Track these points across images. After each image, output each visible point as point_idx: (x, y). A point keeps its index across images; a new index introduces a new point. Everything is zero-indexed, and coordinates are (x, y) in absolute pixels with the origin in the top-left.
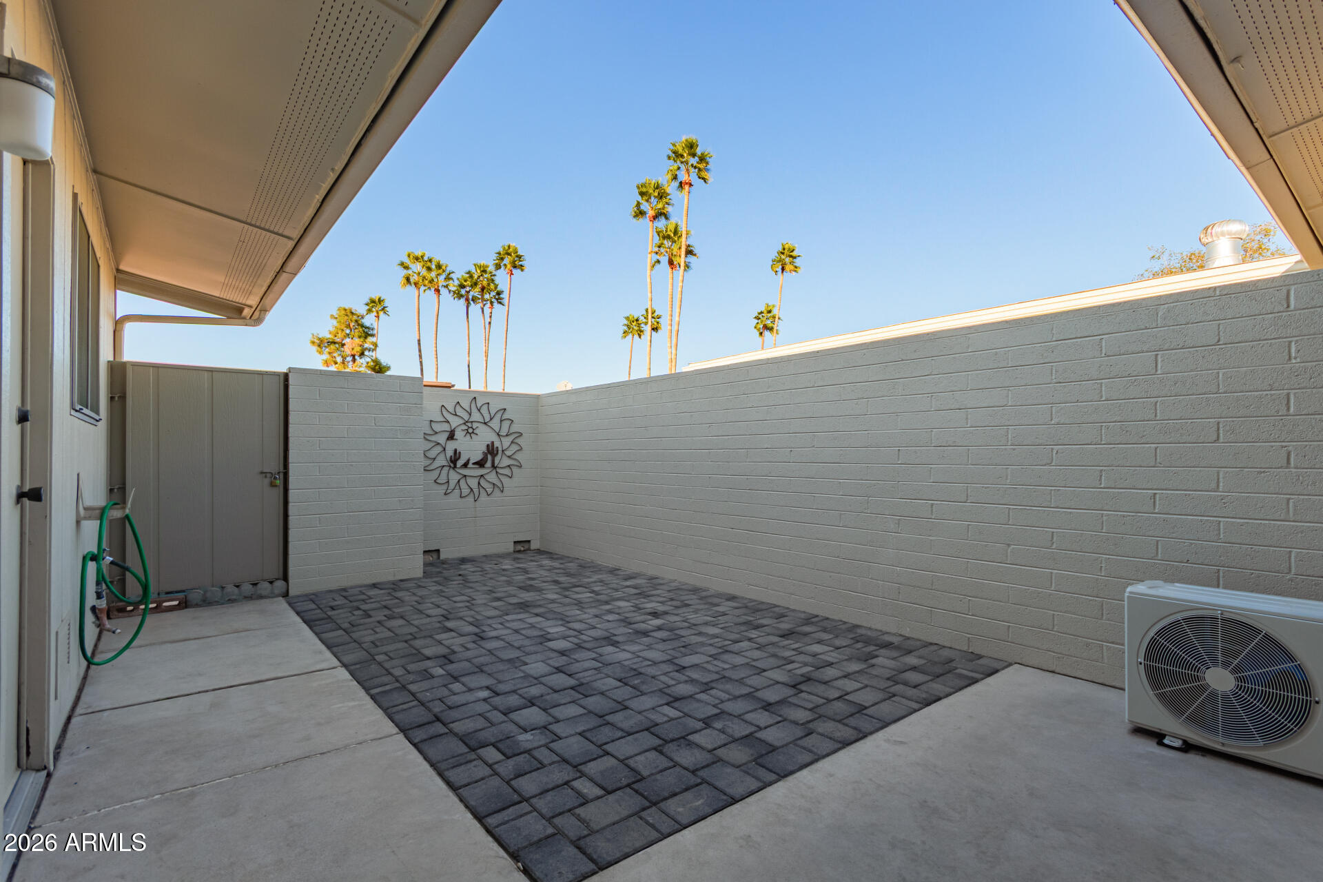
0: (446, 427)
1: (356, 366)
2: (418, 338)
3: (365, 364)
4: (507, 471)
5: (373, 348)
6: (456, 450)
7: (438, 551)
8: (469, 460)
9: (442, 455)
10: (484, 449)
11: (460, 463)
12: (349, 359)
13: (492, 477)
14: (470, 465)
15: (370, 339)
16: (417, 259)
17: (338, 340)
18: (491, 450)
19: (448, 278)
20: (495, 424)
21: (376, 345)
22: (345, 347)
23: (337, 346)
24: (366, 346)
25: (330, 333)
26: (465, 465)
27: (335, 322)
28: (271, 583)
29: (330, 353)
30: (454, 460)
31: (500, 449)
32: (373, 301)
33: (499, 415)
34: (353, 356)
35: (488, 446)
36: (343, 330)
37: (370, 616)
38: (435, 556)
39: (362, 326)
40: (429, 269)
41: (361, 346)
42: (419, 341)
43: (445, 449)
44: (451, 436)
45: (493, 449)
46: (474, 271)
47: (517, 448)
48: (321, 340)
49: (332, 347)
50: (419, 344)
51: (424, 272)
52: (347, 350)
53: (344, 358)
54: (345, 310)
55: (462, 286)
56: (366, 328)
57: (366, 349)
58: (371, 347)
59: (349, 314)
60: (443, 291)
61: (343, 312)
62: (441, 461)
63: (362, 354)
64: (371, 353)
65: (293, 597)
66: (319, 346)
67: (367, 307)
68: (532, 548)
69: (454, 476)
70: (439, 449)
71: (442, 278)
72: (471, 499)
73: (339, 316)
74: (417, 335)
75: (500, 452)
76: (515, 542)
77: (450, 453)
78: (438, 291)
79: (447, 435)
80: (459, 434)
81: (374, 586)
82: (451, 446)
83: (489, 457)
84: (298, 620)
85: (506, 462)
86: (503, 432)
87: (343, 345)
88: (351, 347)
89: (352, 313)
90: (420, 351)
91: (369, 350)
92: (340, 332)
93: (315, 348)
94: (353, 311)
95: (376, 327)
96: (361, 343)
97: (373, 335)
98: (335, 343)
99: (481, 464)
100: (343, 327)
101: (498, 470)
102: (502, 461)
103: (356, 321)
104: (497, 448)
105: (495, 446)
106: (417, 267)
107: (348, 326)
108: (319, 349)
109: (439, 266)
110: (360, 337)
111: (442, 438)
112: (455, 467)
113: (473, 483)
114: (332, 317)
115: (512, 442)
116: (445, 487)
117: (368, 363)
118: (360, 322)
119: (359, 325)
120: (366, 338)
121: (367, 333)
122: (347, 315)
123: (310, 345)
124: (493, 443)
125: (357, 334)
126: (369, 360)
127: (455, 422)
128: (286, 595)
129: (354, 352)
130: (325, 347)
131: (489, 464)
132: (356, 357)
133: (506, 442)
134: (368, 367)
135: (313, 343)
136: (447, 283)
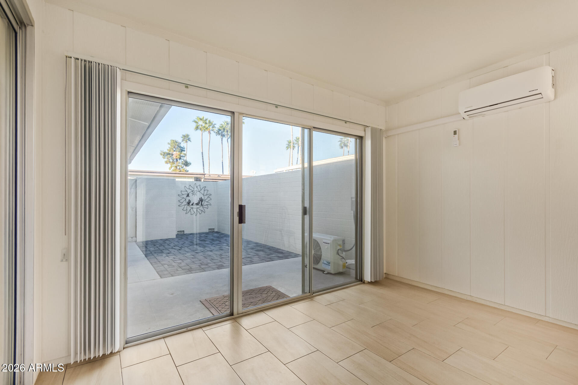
0: (186, 193)
1: (178, 163)
2: (202, 151)
3: (181, 163)
4: (206, 206)
5: (184, 156)
6: (189, 200)
7: (184, 231)
8: (193, 203)
9: (185, 201)
10: (199, 200)
11: (190, 204)
12: (175, 160)
13: (201, 208)
14: (194, 204)
15: (183, 152)
16: (201, 119)
17: (171, 153)
18: (201, 200)
19: (213, 127)
20: (202, 191)
21: (185, 155)
22: (173, 156)
23: (170, 155)
24: (182, 155)
25: (168, 150)
26: (192, 205)
27: (169, 146)
28: (132, 238)
29: (168, 158)
30: (189, 203)
31: (204, 199)
32: (185, 136)
33: (203, 189)
34: (177, 159)
35: (200, 198)
36: (173, 149)
37: (155, 246)
38: (183, 233)
39: (180, 147)
40: (206, 123)
41: (179, 155)
42: (202, 152)
43: (186, 200)
44: (188, 195)
45: (201, 199)
46: (223, 124)
47: (209, 199)
48: (164, 153)
49: (169, 156)
50: (202, 154)
51: (204, 125)
52: (174, 157)
53: (173, 160)
54: (174, 141)
55: (220, 130)
56: (182, 148)
57: (181, 156)
58: (184, 155)
59: (175, 142)
60: (212, 132)
61: (173, 142)
62: (185, 203)
63: (180, 159)
64: (183, 158)
65: (138, 242)
66: (164, 155)
67: (182, 139)
68: (215, 231)
69: (189, 208)
70: (184, 199)
71: (211, 127)
72: (194, 215)
73: (171, 143)
74: (202, 150)
75: (204, 200)
76: (209, 229)
77: (187, 201)
78: (210, 132)
79: (186, 195)
80: (190, 195)
81: (161, 240)
82: (188, 199)
83: (200, 202)
84: (137, 247)
85: (206, 203)
86: (205, 194)
87: (173, 155)
88: (176, 156)
89: (176, 142)
90: (203, 156)
91: (183, 157)
92: (171, 150)
93: (162, 156)
94: (177, 141)
95: (186, 148)
96: (179, 154)
97: (184, 151)
98: (170, 154)
99: (197, 204)
100: (173, 148)
101: (203, 206)
102: (204, 203)
103: (178, 145)
104: (203, 199)
105: (202, 198)
106: (201, 123)
107: (175, 147)
108: (164, 157)
109: (210, 122)
110: (179, 152)
111: (185, 196)
112: (189, 205)
113: (195, 210)
114: (169, 144)
115: (208, 197)
116: (186, 211)
117: (182, 162)
118: (179, 146)
119: (179, 147)
120: (181, 152)
121: (182, 150)
122: (174, 143)
123: (160, 155)
124: (201, 197)
125: (178, 150)
126: (183, 161)
127: (189, 191)
128: (136, 241)
129: (177, 158)
130: (166, 156)
131: (200, 204)
132: (178, 160)
133: (206, 197)
134: (182, 163)
135: (161, 154)
136: (213, 129)
